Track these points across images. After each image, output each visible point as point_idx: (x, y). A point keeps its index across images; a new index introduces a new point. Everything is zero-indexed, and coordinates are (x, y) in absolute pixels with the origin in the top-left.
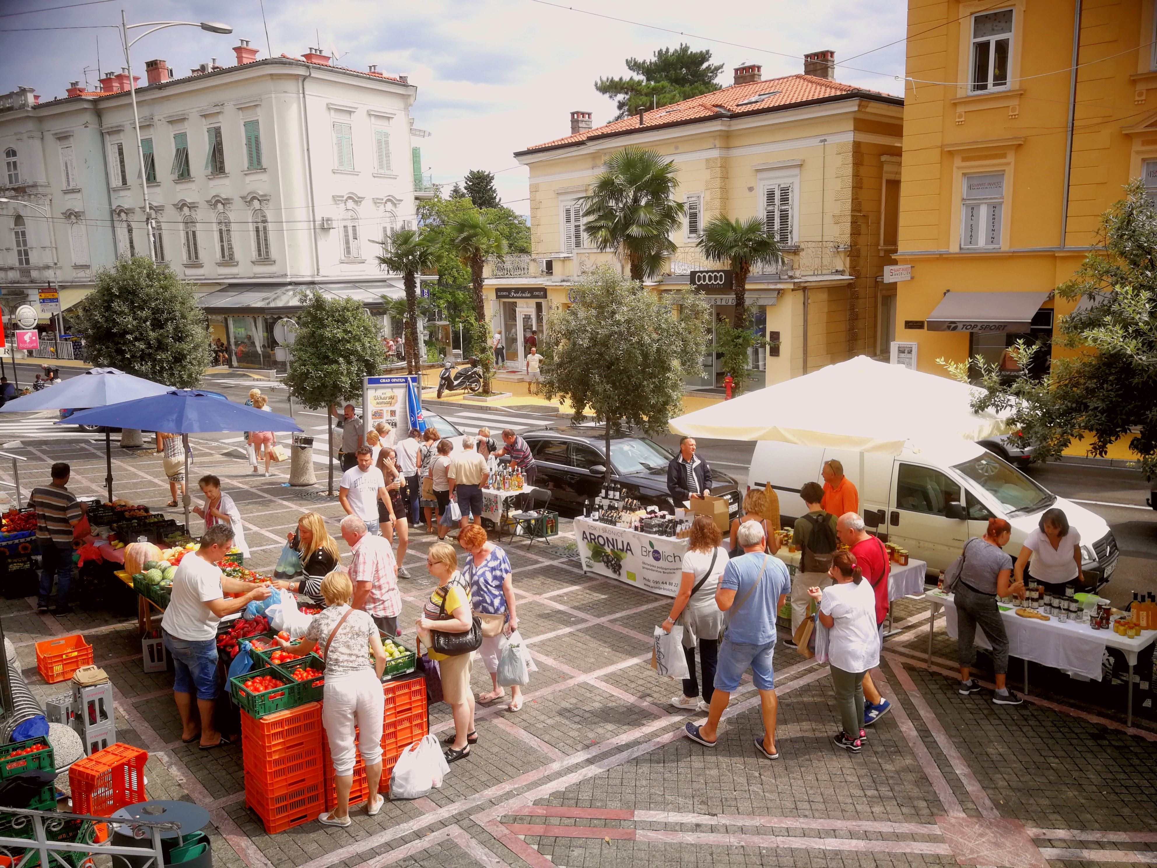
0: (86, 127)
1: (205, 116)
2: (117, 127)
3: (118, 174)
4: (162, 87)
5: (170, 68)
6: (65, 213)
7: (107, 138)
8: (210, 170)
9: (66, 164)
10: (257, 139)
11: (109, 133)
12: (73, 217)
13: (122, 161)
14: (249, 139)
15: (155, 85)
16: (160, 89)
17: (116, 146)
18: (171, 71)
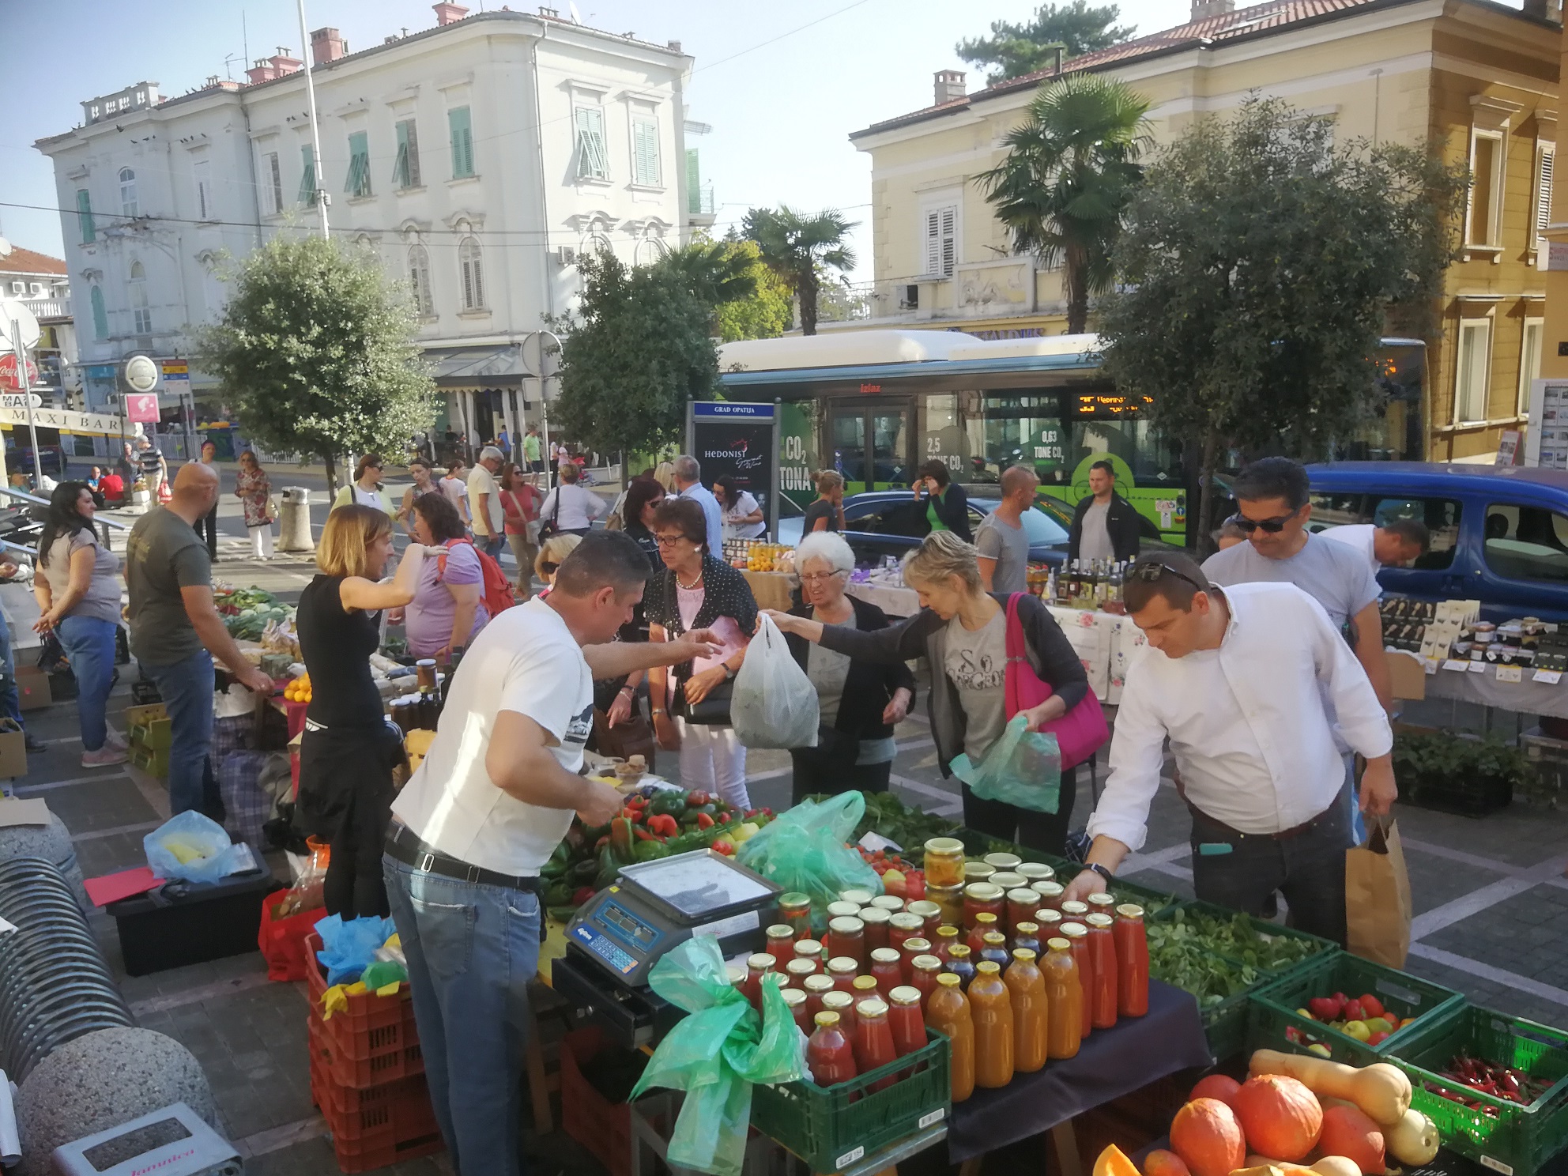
0: (228, 131)
1: (391, 104)
2: (270, 128)
3: (271, 197)
4: (332, 66)
5: (344, 39)
6: (199, 256)
7: (256, 145)
8: (399, 183)
9: (201, 185)
10: (467, 132)
11: (259, 139)
12: (209, 260)
13: (277, 179)
14: (455, 135)
15: (324, 63)
16: (330, 68)
17: (269, 157)
18: (346, 44)
